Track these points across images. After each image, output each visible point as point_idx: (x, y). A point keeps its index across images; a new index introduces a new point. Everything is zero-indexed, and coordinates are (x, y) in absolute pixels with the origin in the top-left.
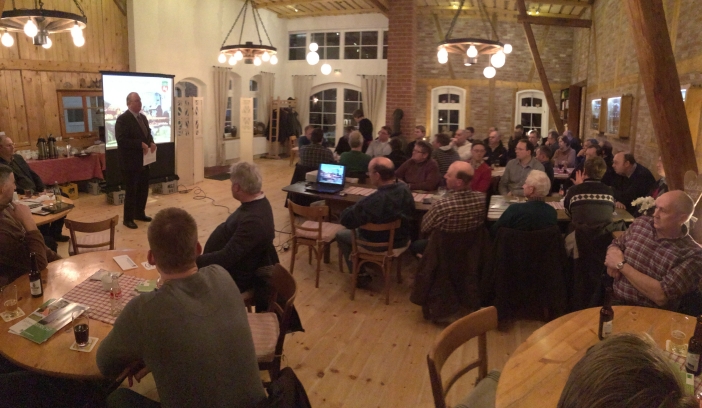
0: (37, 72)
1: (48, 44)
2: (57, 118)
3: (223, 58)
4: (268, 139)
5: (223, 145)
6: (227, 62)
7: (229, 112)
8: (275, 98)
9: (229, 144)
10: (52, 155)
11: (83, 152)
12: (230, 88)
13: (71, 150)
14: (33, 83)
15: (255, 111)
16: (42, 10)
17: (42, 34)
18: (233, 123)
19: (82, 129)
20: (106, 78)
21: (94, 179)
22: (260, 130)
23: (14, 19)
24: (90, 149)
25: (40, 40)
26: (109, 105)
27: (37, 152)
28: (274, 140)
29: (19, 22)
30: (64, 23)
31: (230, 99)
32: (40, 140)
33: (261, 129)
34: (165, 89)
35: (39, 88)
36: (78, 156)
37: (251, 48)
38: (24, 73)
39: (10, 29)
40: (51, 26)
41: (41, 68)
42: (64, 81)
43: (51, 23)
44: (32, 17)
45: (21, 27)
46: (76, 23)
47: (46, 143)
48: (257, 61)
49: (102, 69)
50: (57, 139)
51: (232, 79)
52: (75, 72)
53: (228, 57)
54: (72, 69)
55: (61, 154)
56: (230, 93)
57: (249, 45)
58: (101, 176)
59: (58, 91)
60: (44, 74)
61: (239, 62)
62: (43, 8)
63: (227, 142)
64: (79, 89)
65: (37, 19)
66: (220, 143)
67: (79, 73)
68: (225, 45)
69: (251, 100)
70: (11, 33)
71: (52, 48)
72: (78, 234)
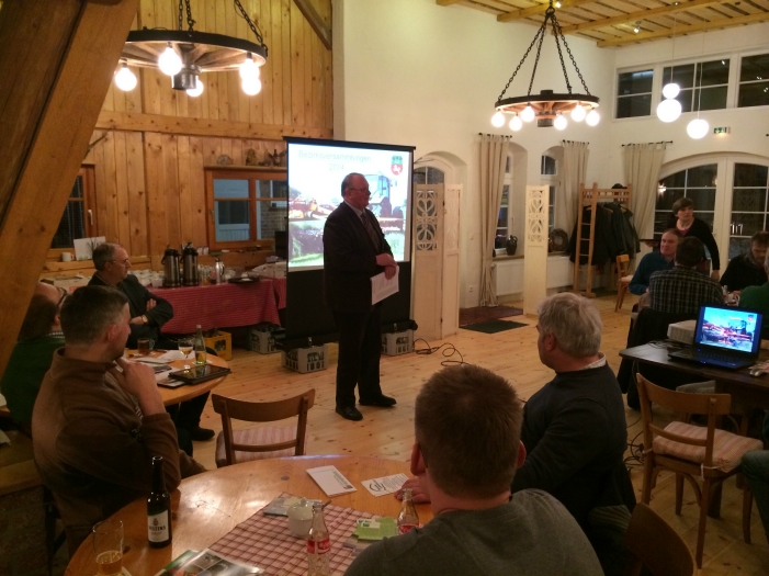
0: (173, 136)
1: (197, 90)
2: (202, 216)
3: (499, 120)
4: (573, 260)
5: (493, 268)
6: (506, 126)
7: (504, 212)
8: (589, 186)
9: (503, 268)
10: (188, 279)
11: (245, 276)
12: (507, 169)
13: (223, 271)
14: (164, 154)
15: (551, 210)
16: (191, 31)
17: (189, 72)
18: (511, 231)
19: (245, 236)
20: (294, 149)
21: (263, 325)
22: (560, 243)
23: (142, 45)
24: (258, 271)
25: (184, 81)
26: (296, 193)
27: (162, 273)
28: (583, 261)
29: (150, 50)
30: (228, 56)
31: (506, 188)
32: (168, 253)
33: (559, 241)
34: (396, 169)
35: (173, 164)
36: (235, 281)
37: (550, 101)
38: (149, 137)
39: (132, 62)
40: (205, 59)
41: (179, 130)
42: (218, 154)
43: (205, 55)
44: (174, 43)
45: (152, 58)
46: (250, 56)
47: (179, 258)
48: (560, 122)
49: (286, 134)
50: (199, 251)
51: (511, 155)
52: (238, 138)
53: (509, 118)
54: (234, 133)
55: (204, 279)
56: (508, 179)
57: (547, 95)
58: (277, 321)
59: (207, 169)
60: (183, 140)
61: (526, 126)
62: (195, 28)
63: (499, 264)
64: (244, 166)
65: (180, 46)
66: (487, 265)
67: (245, 140)
68: (505, 97)
69: (546, 189)
70: (133, 68)
71: (201, 97)
72: (236, 424)
